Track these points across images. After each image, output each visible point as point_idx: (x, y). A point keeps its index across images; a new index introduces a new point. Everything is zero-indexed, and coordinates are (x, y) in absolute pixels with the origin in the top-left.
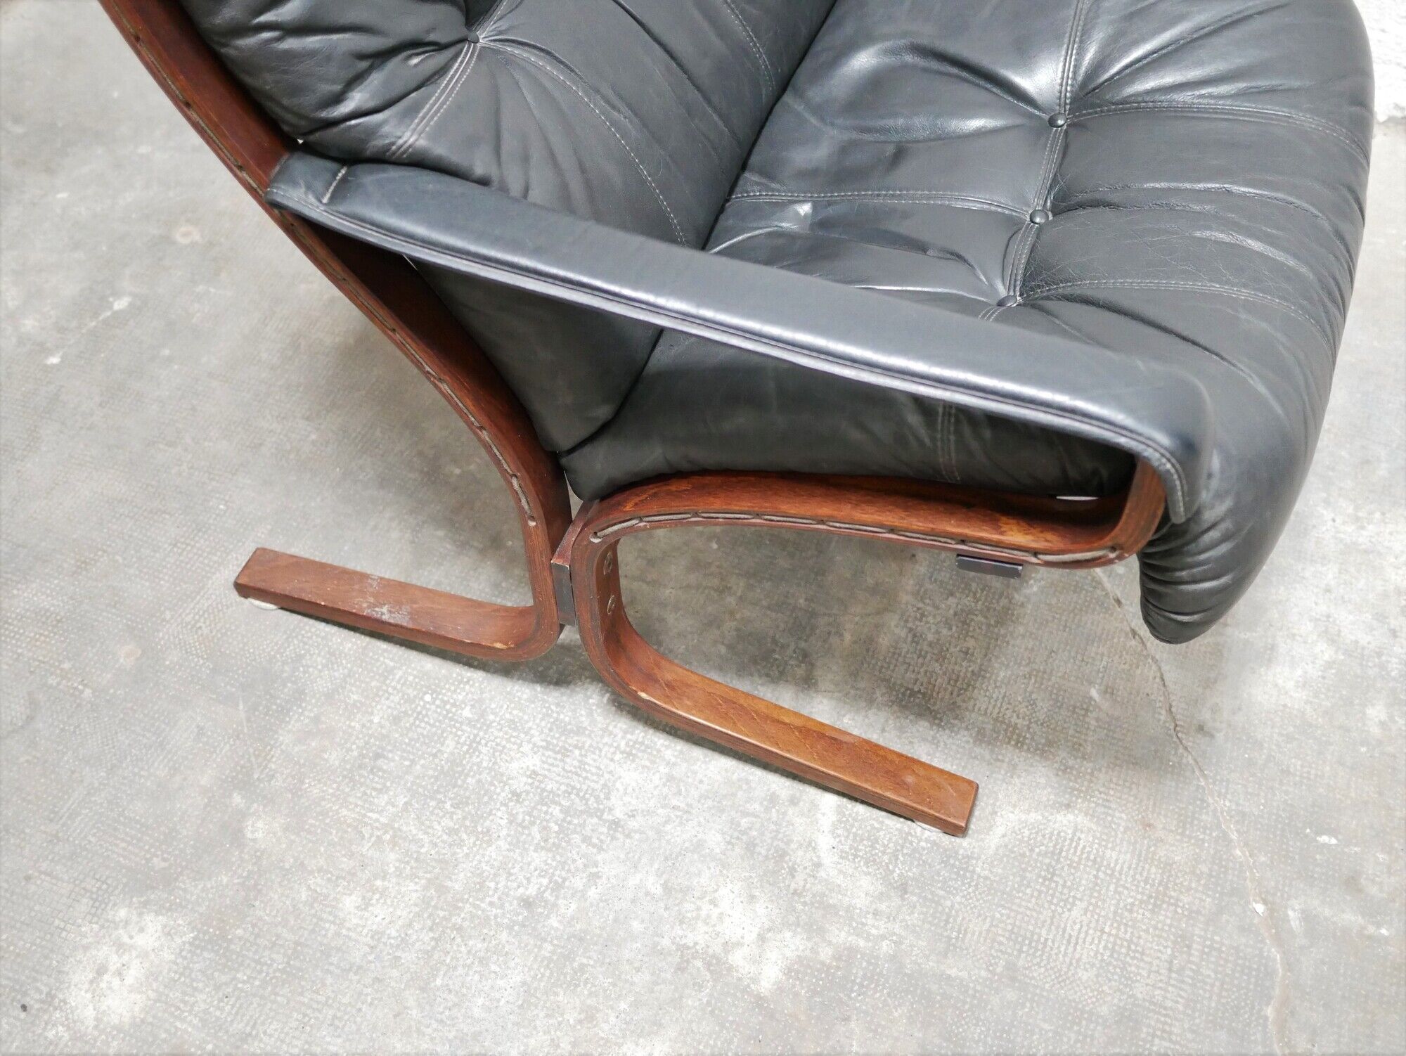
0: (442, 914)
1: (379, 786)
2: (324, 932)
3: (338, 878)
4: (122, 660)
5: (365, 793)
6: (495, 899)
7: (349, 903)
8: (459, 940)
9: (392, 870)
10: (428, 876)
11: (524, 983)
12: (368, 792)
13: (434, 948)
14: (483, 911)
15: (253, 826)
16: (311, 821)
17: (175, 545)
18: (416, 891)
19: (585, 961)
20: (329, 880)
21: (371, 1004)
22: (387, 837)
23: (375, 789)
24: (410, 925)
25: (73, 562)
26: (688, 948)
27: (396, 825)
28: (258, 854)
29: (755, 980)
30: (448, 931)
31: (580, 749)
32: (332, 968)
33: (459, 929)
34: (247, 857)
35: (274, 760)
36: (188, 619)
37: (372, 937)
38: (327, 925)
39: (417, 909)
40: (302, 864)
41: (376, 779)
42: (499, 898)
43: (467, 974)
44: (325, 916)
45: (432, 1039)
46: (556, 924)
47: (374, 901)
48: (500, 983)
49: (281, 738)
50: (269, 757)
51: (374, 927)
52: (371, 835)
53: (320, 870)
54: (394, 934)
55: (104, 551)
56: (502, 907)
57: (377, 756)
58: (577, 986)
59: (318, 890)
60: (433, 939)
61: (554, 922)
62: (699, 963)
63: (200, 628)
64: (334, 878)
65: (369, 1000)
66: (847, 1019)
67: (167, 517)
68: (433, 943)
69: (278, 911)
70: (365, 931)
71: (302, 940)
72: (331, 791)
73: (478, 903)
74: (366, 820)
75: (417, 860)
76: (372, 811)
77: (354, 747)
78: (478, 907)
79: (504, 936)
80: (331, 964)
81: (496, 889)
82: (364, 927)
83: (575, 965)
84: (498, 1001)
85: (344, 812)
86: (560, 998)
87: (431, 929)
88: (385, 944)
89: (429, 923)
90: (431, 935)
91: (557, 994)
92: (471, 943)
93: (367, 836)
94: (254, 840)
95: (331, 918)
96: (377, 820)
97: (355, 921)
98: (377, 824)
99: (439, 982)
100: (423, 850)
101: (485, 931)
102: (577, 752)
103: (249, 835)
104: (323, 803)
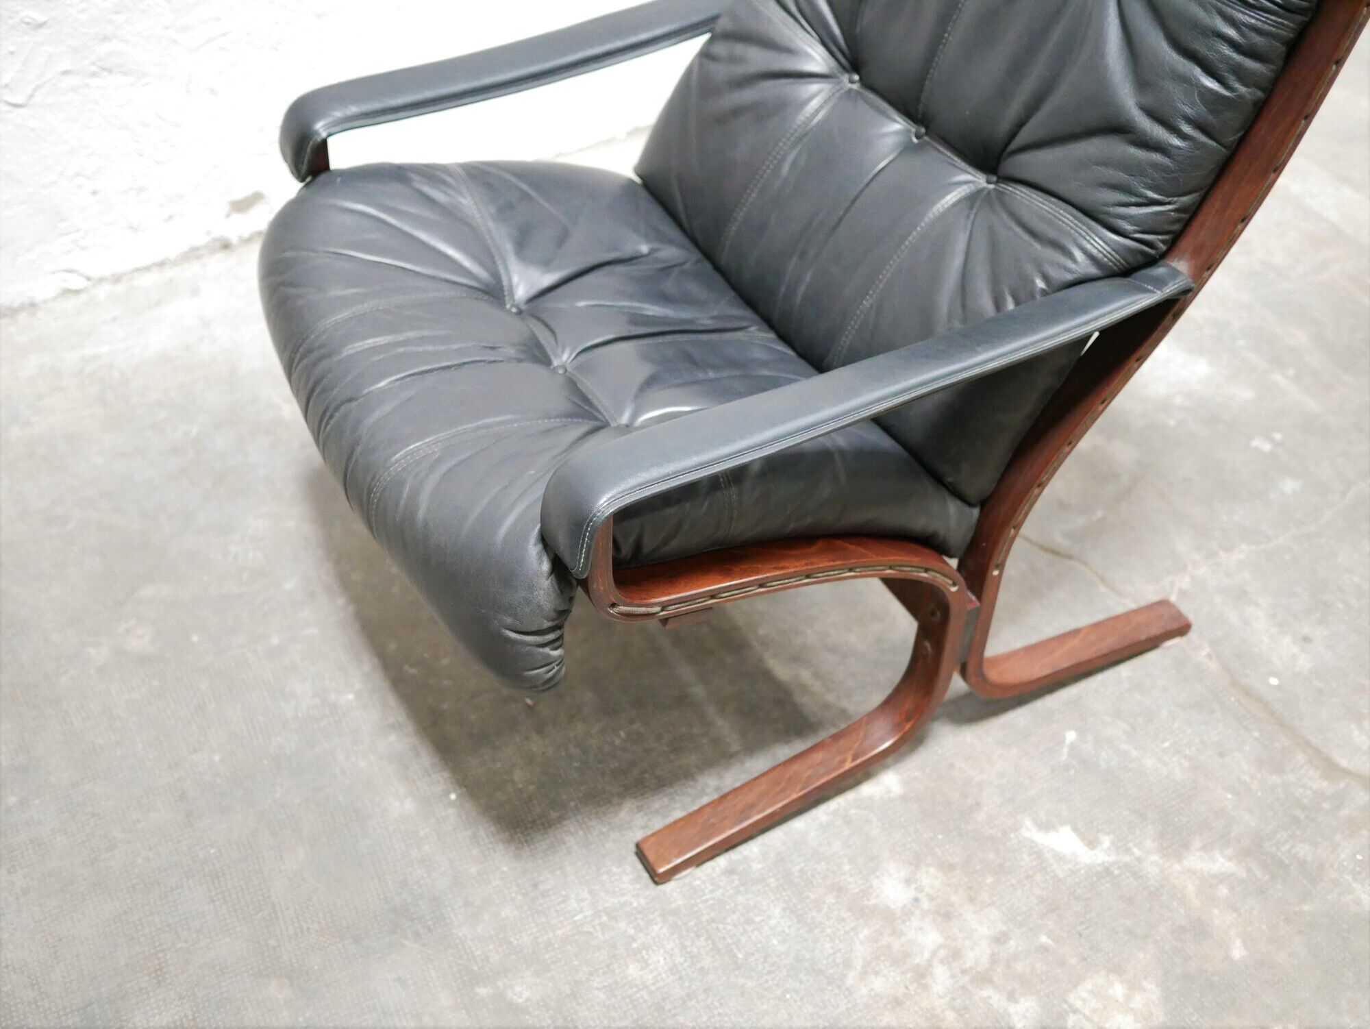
0: (692, 923)
1: (561, 899)
2: (641, 1001)
3: (608, 966)
4: (279, 996)
5: (557, 911)
6: (710, 887)
7: (633, 970)
8: (721, 926)
9: (632, 932)
10: (657, 914)
11: (784, 910)
12: (558, 908)
13: (714, 943)
14: (713, 899)
15: (515, 994)
16: (547, 956)
17: (213, 901)
18: (662, 928)
19: (798, 868)
20: (604, 973)
21: (721, 1004)
22: (605, 918)
23: (559, 903)
24: (684, 947)
25: (147, 978)
26: (838, 809)
27: (601, 908)
28: (541, 1004)
29: (889, 791)
30: (709, 927)
31: (646, 771)
32: (673, 1012)
33: (713, 920)
34: (536, 1013)
35: (473, 949)
36: (291, 931)
37: (672, 974)
38: (638, 995)
39: (676, 936)
40: (576, 982)
41: (553, 897)
42: (712, 884)
43: (750, 937)
44: (630, 992)
45: (778, 985)
46: (759, 866)
47: (646, 957)
48: (772, 922)
49: (460, 934)
50: (469, 951)
51: (666, 968)
52: (593, 927)
53: (591, 974)
54: (681, 960)
55: (163, 951)
56: (719, 887)
57: (535, 886)
58: (811, 882)
59: (605, 984)
60: (706, 940)
61: (756, 866)
62: (853, 811)
63: (308, 928)
64: (606, 969)
65: (717, 1004)
66: (952, 766)
67: (179, 891)
68: (710, 942)
69: (599, 1018)
70: (664, 976)
71: (635, 1017)
72: (535, 930)
73: (704, 898)
74: (579, 923)
75: (639, 912)
76: (574, 916)
77: (514, 895)
78: (707, 900)
79: (741, 899)
80: (670, 1010)
81: (704, 882)
82: (660, 974)
83: (797, 874)
84: (784, 931)
85: (560, 932)
86: (812, 897)
87: (698, 936)
88: (684, 969)
89: (692, 935)
90: (702, 939)
91: (808, 897)
92: (729, 920)
93: (592, 930)
94: (527, 1000)
95: (635, 989)
96: (586, 917)
97: (650, 977)
98: (589, 919)
99: (740, 956)
100: (635, 904)
101: (727, 907)
102: (646, 775)
103: (520, 1001)
104: (539, 940)
